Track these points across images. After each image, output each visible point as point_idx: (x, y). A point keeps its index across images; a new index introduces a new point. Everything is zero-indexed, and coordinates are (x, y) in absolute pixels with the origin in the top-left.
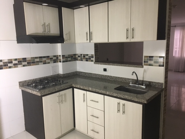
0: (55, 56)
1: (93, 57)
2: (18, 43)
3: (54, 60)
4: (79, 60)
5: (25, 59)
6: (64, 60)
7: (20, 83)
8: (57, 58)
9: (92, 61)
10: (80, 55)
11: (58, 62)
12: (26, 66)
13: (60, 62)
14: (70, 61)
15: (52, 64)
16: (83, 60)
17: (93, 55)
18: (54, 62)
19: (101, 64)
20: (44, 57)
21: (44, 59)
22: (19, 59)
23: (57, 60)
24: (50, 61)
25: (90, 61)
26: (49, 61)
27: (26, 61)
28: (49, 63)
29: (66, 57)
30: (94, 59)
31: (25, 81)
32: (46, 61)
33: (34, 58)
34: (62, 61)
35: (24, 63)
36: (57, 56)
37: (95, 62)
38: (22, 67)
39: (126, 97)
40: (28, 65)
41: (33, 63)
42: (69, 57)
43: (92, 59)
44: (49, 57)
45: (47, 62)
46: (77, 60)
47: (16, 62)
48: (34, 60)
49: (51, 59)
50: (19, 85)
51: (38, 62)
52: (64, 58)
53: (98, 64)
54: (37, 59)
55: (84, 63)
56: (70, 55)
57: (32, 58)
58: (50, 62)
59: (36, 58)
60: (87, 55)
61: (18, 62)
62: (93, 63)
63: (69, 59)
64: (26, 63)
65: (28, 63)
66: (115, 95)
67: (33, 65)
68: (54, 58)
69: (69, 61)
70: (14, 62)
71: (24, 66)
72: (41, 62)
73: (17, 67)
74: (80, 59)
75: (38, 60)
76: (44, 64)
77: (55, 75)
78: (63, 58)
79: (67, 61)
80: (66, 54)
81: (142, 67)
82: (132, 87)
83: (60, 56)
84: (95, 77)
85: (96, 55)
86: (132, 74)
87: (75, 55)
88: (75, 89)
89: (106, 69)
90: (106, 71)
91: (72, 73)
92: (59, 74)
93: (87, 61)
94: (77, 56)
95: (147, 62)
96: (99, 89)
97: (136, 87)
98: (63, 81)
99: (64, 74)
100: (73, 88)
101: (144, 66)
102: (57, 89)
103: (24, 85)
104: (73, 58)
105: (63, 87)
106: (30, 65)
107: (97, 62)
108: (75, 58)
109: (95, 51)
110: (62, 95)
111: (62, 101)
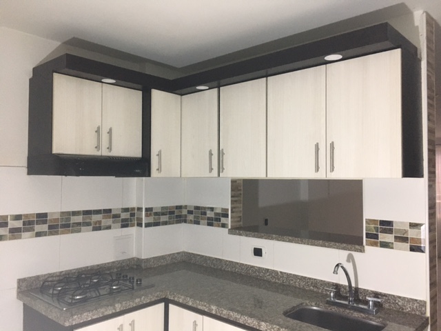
0: (126, 210)
1: (226, 216)
2: (29, 173)
3: (123, 220)
4: (191, 222)
5: (45, 215)
6: (151, 220)
7: (20, 281)
8: (132, 215)
9: (224, 226)
10: (192, 209)
11: (133, 225)
12: (45, 235)
13: (140, 225)
14: (165, 223)
15: (117, 232)
16: (202, 222)
17: (228, 210)
18: (123, 226)
19: (247, 236)
20: (98, 212)
21: (95, 218)
22: (26, 216)
23: (131, 221)
24: (113, 222)
25: (219, 226)
26: (109, 222)
27: (45, 222)
28: (109, 228)
29: (156, 214)
30: (229, 221)
31: (38, 277)
32: (100, 222)
33: (68, 213)
34: (145, 224)
35: (38, 228)
36: (133, 209)
37: (231, 229)
38: (31, 237)
40: (51, 234)
41: (63, 226)
42: (163, 214)
43: (223, 220)
44: (110, 211)
45: (102, 224)
46: (185, 221)
47: (19, 224)
48: (69, 219)
49: (116, 216)
50: (19, 287)
51: (79, 224)
52: (150, 215)
53: (240, 235)
54: (76, 217)
55: (203, 229)
56: (166, 208)
57: (63, 213)
58: (113, 225)
59: (75, 213)
60: (212, 209)
61: (24, 224)
62: (226, 230)
63: (164, 218)
64: (44, 228)
65: (50, 227)
67: (63, 233)
68: (124, 216)
69: (163, 225)
70: (13, 224)
71: (39, 235)
72: (88, 224)
73: (20, 238)
74: (193, 219)
75: (79, 219)
76: (95, 229)
77: (123, 261)
78: (146, 215)
79: (156, 224)
80: (157, 204)
81: (362, 251)
82: (334, 309)
83: (140, 209)
84: (232, 272)
85: (234, 210)
86: (335, 272)
87: (179, 207)
88: (171, 306)
89: (261, 249)
90: (261, 256)
91: (169, 255)
92: (133, 259)
93: (210, 224)
94: (184, 212)
95: (376, 237)
96: (238, 312)
97: (348, 311)
98: (141, 281)
99: (147, 260)
100: (167, 302)
101: (367, 248)
102: (118, 307)
103: (32, 288)
104: (176, 215)
105: (137, 300)
106: (57, 233)
107: (237, 229)
108: (179, 216)
109: (232, 201)
110: (132, 324)
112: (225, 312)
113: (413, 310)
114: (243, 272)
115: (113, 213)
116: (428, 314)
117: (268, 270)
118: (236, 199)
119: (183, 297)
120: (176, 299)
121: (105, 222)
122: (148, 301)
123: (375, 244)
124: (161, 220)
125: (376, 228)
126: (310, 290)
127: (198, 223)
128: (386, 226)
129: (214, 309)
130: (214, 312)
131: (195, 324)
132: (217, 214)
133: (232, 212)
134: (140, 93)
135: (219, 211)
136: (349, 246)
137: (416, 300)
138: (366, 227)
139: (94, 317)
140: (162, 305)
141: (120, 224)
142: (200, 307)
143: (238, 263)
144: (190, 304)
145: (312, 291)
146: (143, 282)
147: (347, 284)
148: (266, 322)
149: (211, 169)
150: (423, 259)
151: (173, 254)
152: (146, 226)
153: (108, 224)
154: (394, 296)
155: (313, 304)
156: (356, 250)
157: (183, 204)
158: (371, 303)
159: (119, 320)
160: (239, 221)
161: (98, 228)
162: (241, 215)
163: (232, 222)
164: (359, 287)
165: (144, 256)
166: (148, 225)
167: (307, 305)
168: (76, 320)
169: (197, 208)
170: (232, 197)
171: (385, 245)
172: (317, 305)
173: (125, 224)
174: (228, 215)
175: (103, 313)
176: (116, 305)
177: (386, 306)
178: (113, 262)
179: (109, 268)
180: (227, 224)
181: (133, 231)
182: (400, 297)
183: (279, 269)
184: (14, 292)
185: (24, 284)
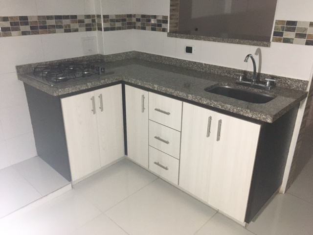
0: (88, 17)
1: (166, 22)
3: (87, 25)
4: (139, 28)
5: (26, 18)
6: (108, 25)
7: (18, 67)
8: (94, 21)
9: (164, 30)
10: (140, 17)
11: (95, 30)
12: (30, 34)
13: (100, 29)
14: (119, 29)
15: (83, 34)
16: (147, 27)
17: (167, 17)
18: (88, 30)
19: (181, 38)
20: (67, 17)
21: (66, 22)
22: (12, 18)
23: (93, 26)
24: (80, 26)
25: (160, 31)
26: (76, 26)
27: (27, 24)
28: (76, 30)
29: (112, 20)
30: (168, 26)
31: (30, 65)
32: (69, 26)
33: (44, 17)
34: (104, 28)
35: (23, 28)
36: (94, 16)
37: (170, 32)
38: (19, 35)
39: (228, 107)
40: (33, 33)
41: (42, 27)
42: (117, 21)
43: (164, 25)
44: (76, 17)
45: (71, 28)
46: (135, 28)
47: (7, 24)
48: (45, 22)
49: (81, 22)
50: (18, 72)
51: (53, 26)
52: (107, 20)
53: (176, 37)
54: (50, 21)
55: (148, 33)
56: (120, 16)
57: (39, 17)
58: (79, 29)
59: (49, 18)
60: (155, 17)
61: (11, 23)
62: (165, 34)
63: (118, 24)
64: (27, 28)
65: (32, 28)
66: (205, 103)
67: (42, 33)
68: (87, 21)
69: (117, 30)
70: (2, 24)
71: (24, 33)
72: (60, 27)
73: (10, 35)
74: (140, 26)
75: (53, 22)
76: (66, 31)
77: (90, 56)
78: (104, 22)
79: (113, 29)
80: (113, 12)
81: (268, 46)
82: (240, 87)
83: (99, 16)
85: (172, 17)
86: (246, 61)
87: (130, 16)
88: (127, 86)
89: (191, 48)
90: (191, 52)
92: (98, 55)
93: (153, 29)
94: (134, 20)
95: (281, 34)
96: (173, 88)
97: (250, 88)
98: (104, 69)
99: (108, 56)
100: (123, 83)
101: (273, 44)
102: (90, 85)
103: (27, 72)
104: (127, 22)
105: (102, 81)
106: (38, 33)
107: (173, 33)
108: (130, 23)
109: (170, 9)
110: (101, 96)
111: (102, 108)
112: (164, 89)
113: (298, 87)
114: (178, 65)
115: (78, 18)
116: (308, 90)
117: (195, 62)
118: (174, 8)
119: (134, 80)
120: (130, 81)
121: (73, 26)
122: (110, 82)
123: (279, 41)
124: (116, 26)
125: (283, 28)
126: (225, 76)
127: (144, 28)
128: (291, 25)
129: (156, 87)
130: (156, 89)
131: (143, 97)
132: (159, 21)
133: (171, 19)
135: (160, 18)
136: (259, 42)
137: (301, 81)
138: (275, 27)
139: (73, 91)
140: (120, 86)
141: (85, 28)
142: (146, 86)
144: (140, 84)
146: (106, 70)
148: (192, 94)
151: (127, 52)
152: (105, 30)
153: (75, 28)
154: (285, 78)
156: (264, 46)
157: (132, 13)
158: (268, 83)
159: (91, 93)
160: (175, 27)
161: (68, 30)
162: (178, 21)
163: (170, 27)
165: (105, 54)
167: (222, 85)
168: (61, 92)
169: (143, 16)
170: (171, 6)
171: (287, 41)
173: (89, 28)
174: (167, 21)
175: (79, 88)
176: (88, 84)
177: (279, 85)
178: (84, 57)
180: (167, 29)
181: (95, 33)
182: (290, 79)
184: (15, 76)
185: (21, 70)
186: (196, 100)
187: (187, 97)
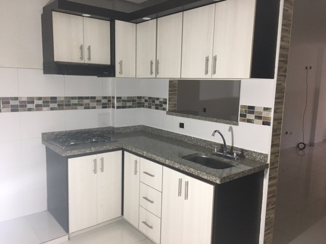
0: (105, 98)
2: (45, 73)
3: (103, 104)
4: (146, 107)
5: (55, 98)
6: (120, 104)
7: (43, 134)
8: (109, 101)
9: (164, 109)
10: (147, 99)
11: (110, 107)
12: (56, 110)
13: (113, 107)
14: (130, 107)
15: (99, 111)
16: (152, 107)
17: (167, 99)
18: (103, 107)
19: (176, 115)
20: (87, 98)
21: (86, 101)
22: (44, 98)
23: (108, 104)
25: (161, 109)
26: (95, 104)
27: (55, 102)
28: (94, 108)
29: (123, 101)
30: (167, 106)
31: (53, 133)
32: (89, 104)
33: (69, 98)
35: (52, 105)
36: (110, 97)
37: (169, 111)
38: (48, 110)
39: (192, 170)
40: (59, 109)
41: (67, 105)
42: (128, 101)
43: (164, 106)
44: (95, 98)
45: (90, 106)
46: (144, 107)
47: (40, 102)
48: (70, 101)
49: (99, 101)
50: (43, 138)
51: (76, 105)
52: (120, 101)
53: (173, 115)
54: (74, 100)
55: (153, 111)
56: (131, 97)
57: (66, 97)
58: (97, 106)
59: (73, 98)
60: (158, 99)
61: (44, 102)
62: (165, 112)
63: (129, 104)
64: (56, 105)
65: (59, 105)
66: (177, 167)
67: (66, 109)
68: (104, 101)
69: (128, 108)
70: (36, 102)
71: (52, 109)
72: (82, 105)
73: (42, 110)
74: (147, 105)
75: (76, 101)
76: (86, 108)
77: (104, 128)
78: (117, 101)
79: (124, 107)
80: (125, 95)
81: (237, 124)
82: (215, 157)
83: (113, 97)
84: (168, 137)
85: (171, 100)
86: (213, 135)
87: (140, 98)
88: (125, 152)
89: (183, 124)
90: (183, 127)
91: (133, 127)
92: (110, 127)
93: (157, 108)
94: (143, 101)
95: (245, 116)
96: (156, 155)
97: (221, 158)
98: (110, 138)
99: (118, 128)
100: (123, 150)
101: (240, 123)
102: (93, 150)
103: (50, 138)
104: (138, 102)
105: (105, 147)
106: (63, 109)
107: (171, 112)
108: (140, 103)
109: (169, 94)
110: (102, 159)
111: (102, 170)
112: (150, 155)
113: (261, 159)
114: (174, 137)
115: (97, 99)
116: (269, 162)
117: (187, 136)
118: (172, 93)
119: (130, 147)
120: (127, 148)
121: (92, 104)
122: (112, 148)
123: (244, 121)
124: (127, 105)
125: (246, 111)
126: (208, 148)
127: (150, 107)
128: (251, 109)
129: (145, 153)
130: (145, 155)
131: (136, 162)
132: (160, 102)
133: (169, 101)
134: (109, 22)
135: (162, 100)
136: (230, 122)
137: (263, 154)
138: (241, 110)
139: (79, 153)
140: (120, 152)
141: (101, 106)
142: (139, 153)
143: (171, 132)
144: (134, 151)
145: (209, 148)
146: (111, 139)
147: (223, 143)
148: (168, 159)
149: (152, 73)
150: (269, 130)
151: (136, 126)
152: (117, 108)
153: (94, 106)
154: (251, 151)
155: (204, 154)
156: (234, 124)
157: (142, 96)
158: (235, 154)
159: (94, 156)
160: (174, 107)
161: (87, 107)
162: (176, 103)
163: (169, 107)
164: (234, 146)
165: (116, 126)
166: (118, 107)
167: (201, 155)
168: (69, 153)
169: (150, 98)
170: (169, 91)
171: (250, 121)
172: (206, 155)
173: (105, 106)
174: (166, 102)
175: (84, 151)
176: (92, 148)
177: (247, 157)
178: (98, 128)
179: (95, 131)
180: (166, 108)
181: (110, 110)
182: (254, 152)
183: (192, 136)
184: (40, 139)
185: (46, 136)
186: (171, 165)
187: (165, 162)
